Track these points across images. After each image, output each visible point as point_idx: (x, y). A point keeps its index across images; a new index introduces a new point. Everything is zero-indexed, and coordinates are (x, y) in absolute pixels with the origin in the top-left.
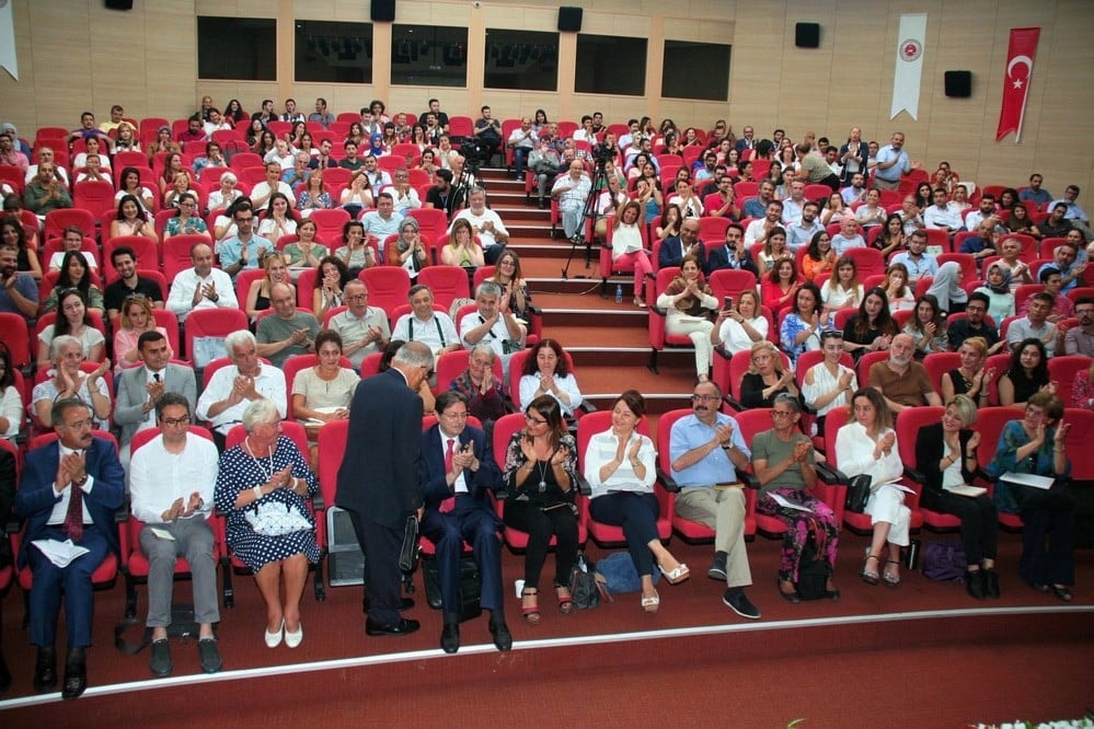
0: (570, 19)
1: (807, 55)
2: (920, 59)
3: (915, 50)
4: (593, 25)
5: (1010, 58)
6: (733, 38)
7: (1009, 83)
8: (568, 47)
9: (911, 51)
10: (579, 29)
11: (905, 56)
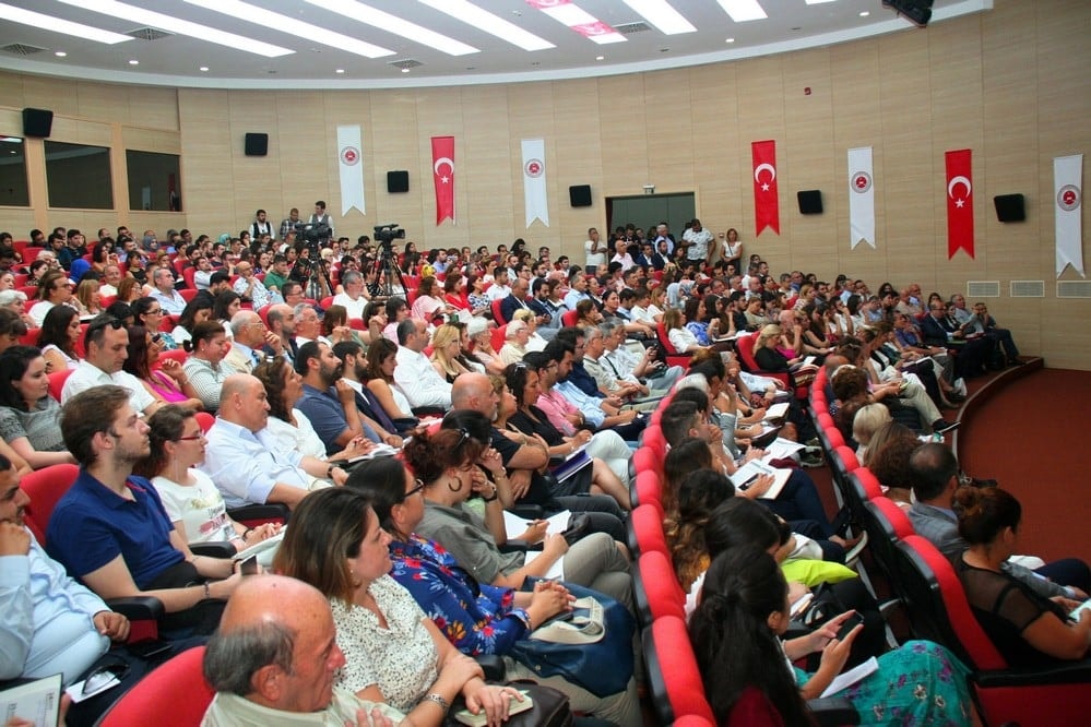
0: (37, 123)
1: (255, 163)
2: (360, 164)
3: (353, 154)
4: (61, 131)
5: (435, 160)
6: (180, 148)
7: (437, 179)
8: (35, 154)
9: (351, 156)
10: (48, 135)
11: (346, 160)
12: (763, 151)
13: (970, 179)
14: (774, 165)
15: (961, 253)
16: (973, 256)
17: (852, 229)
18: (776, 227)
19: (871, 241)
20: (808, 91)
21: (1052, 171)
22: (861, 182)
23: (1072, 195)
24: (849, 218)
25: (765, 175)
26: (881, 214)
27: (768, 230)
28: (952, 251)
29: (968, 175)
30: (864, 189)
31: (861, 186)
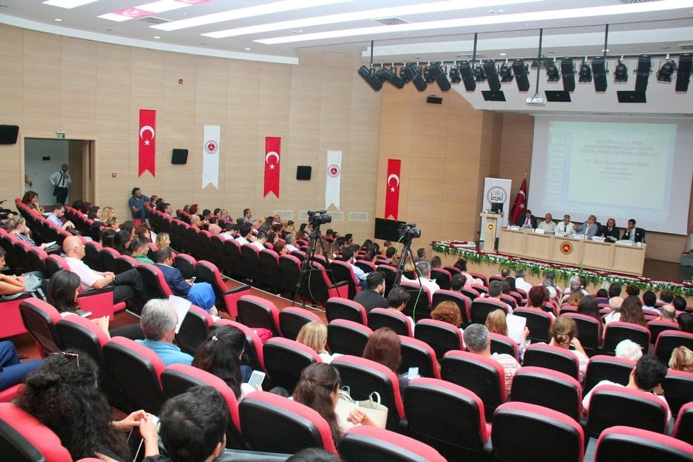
12: (147, 117)
13: (279, 154)
14: (154, 127)
15: (271, 194)
16: (278, 196)
17: (203, 176)
18: (153, 172)
19: (216, 184)
20: (181, 81)
21: (326, 156)
22: (211, 147)
23: (336, 170)
24: (202, 169)
25: (147, 134)
26: (222, 168)
27: (147, 173)
28: (266, 193)
29: (278, 151)
30: (213, 151)
31: (211, 149)
